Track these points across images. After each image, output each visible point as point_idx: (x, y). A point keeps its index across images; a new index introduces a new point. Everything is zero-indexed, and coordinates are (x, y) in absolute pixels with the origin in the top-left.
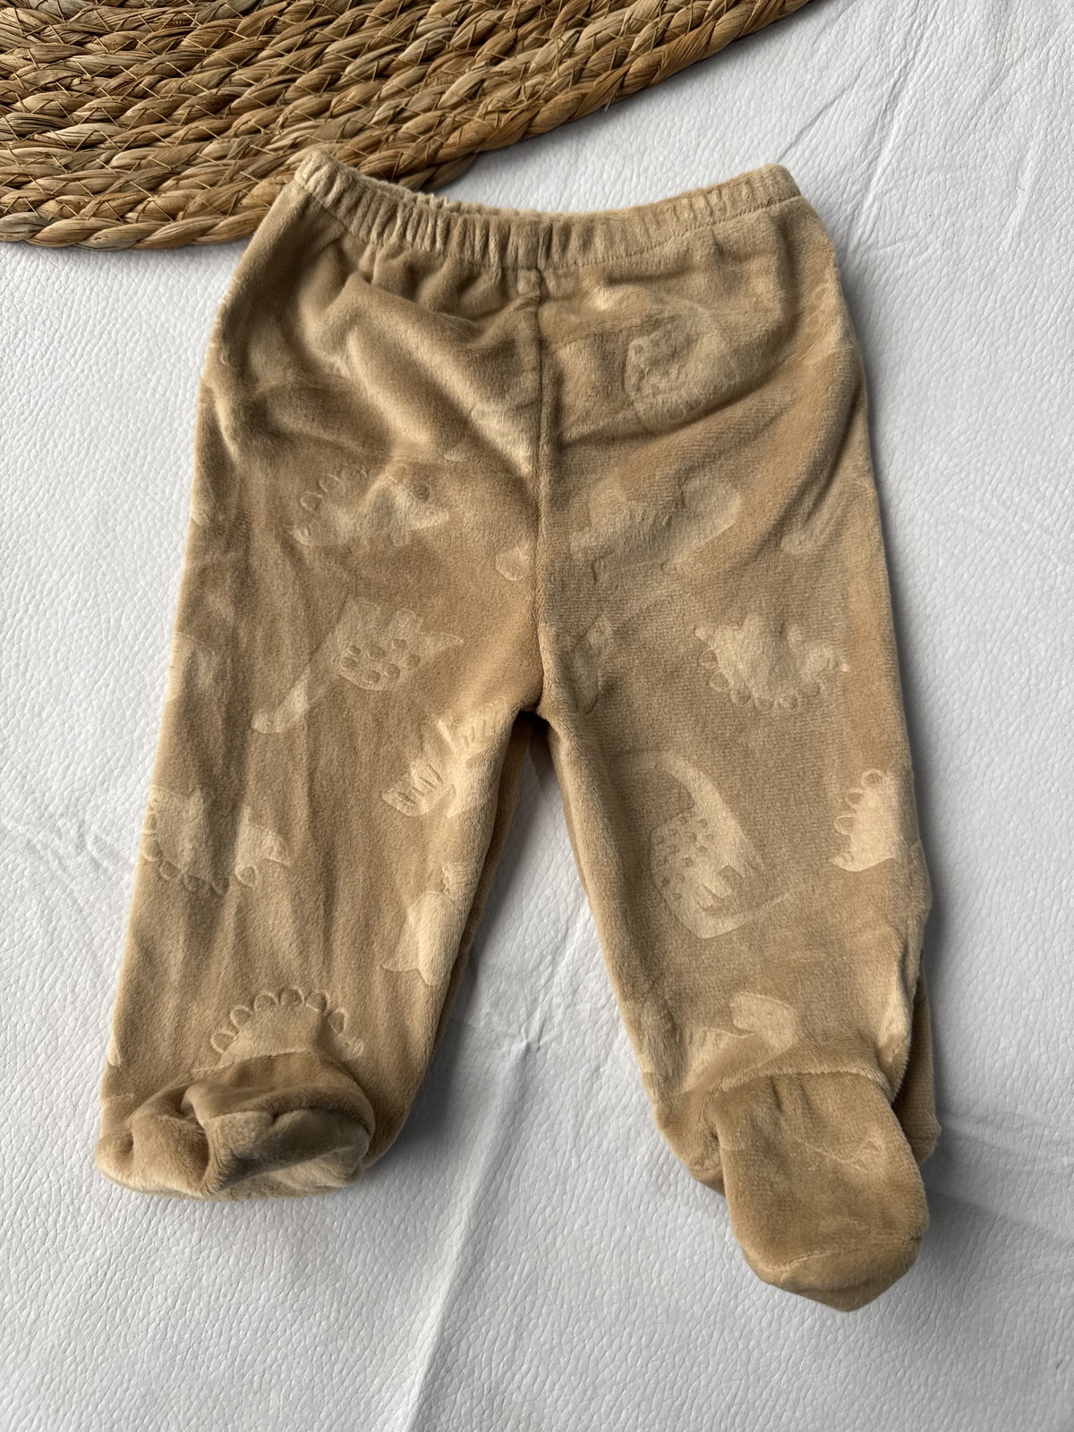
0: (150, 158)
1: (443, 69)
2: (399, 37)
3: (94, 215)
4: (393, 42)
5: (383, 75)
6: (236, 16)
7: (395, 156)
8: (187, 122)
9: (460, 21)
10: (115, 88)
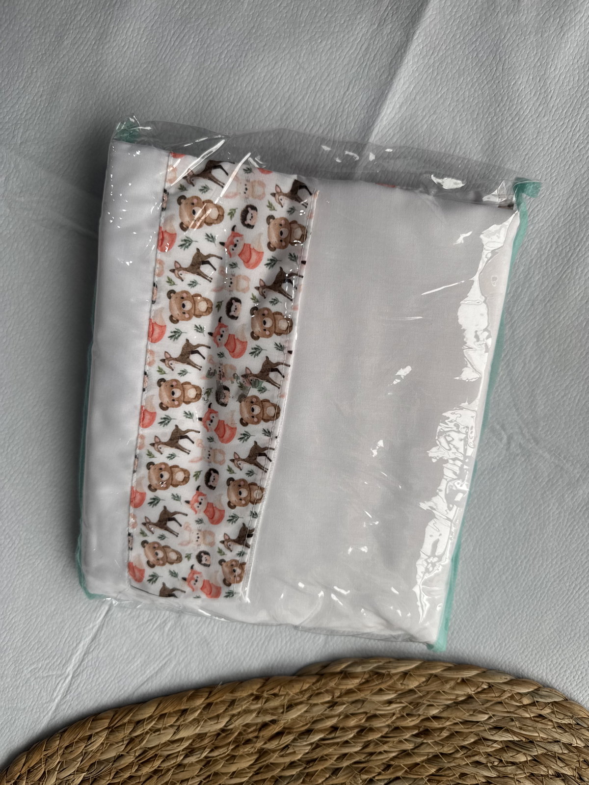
0: (468, 714)
1: (302, 724)
2: (321, 746)
3: (505, 691)
4: (324, 744)
5: (334, 729)
6: (403, 778)
7: (340, 684)
8: (442, 729)
9: (287, 747)
10: (476, 755)
